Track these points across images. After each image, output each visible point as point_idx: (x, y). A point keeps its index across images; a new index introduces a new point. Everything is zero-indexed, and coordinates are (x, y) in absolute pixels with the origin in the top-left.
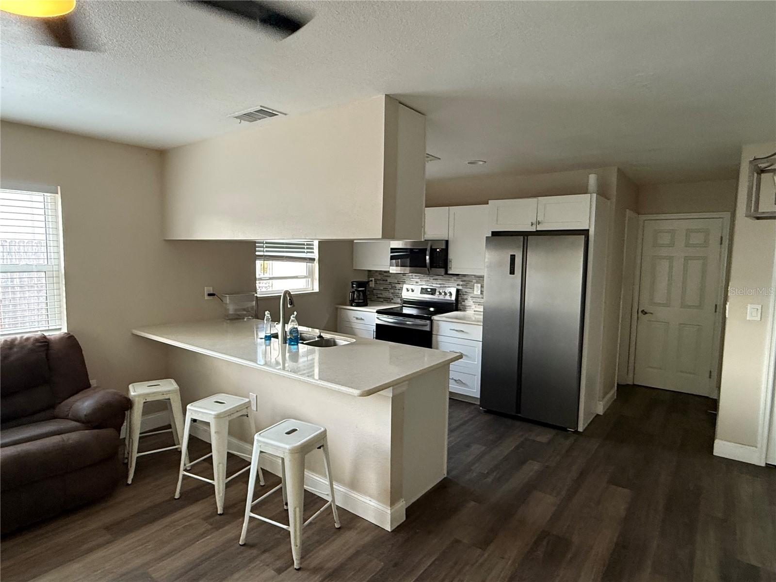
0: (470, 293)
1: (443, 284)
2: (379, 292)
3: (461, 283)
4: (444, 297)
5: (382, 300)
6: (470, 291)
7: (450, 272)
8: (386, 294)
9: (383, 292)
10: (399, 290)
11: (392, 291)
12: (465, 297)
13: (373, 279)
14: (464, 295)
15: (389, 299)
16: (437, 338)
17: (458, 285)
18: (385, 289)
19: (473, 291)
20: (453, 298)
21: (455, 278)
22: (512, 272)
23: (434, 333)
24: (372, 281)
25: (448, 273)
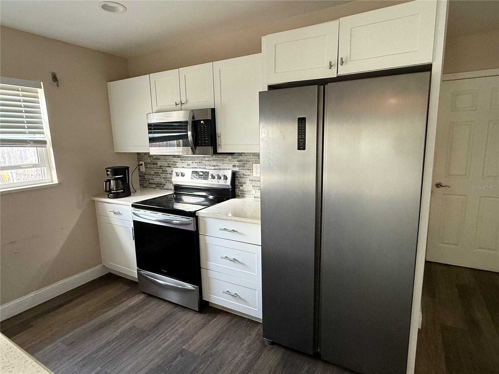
0: (249, 175)
1: (217, 166)
2: (150, 177)
3: (237, 164)
4: (218, 182)
5: (154, 186)
6: (249, 174)
7: (219, 151)
8: (157, 180)
9: (154, 177)
10: (170, 174)
11: (163, 175)
12: (243, 180)
13: (143, 163)
14: (241, 177)
15: (161, 184)
16: (205, 240)
17: (234, 166)
18: (157, 174)
19: (252, 172)
20: (229, 182)
21: (230, 157)
22: (302, 145)
23: (201, 232)
24: (141, 165)
25: (218, 152)
